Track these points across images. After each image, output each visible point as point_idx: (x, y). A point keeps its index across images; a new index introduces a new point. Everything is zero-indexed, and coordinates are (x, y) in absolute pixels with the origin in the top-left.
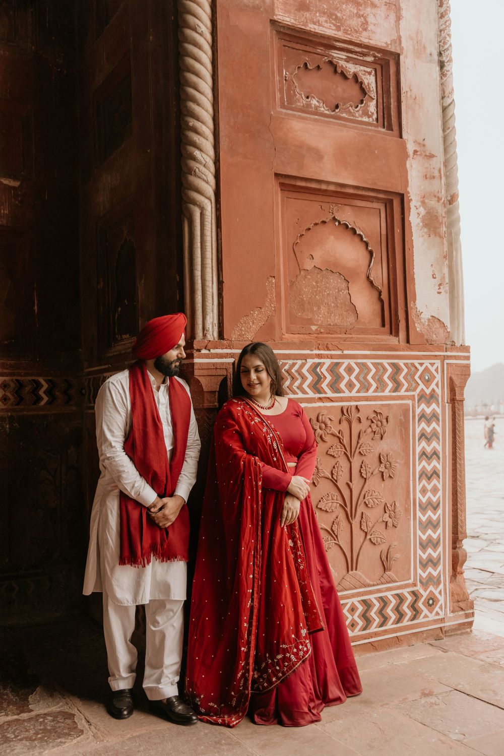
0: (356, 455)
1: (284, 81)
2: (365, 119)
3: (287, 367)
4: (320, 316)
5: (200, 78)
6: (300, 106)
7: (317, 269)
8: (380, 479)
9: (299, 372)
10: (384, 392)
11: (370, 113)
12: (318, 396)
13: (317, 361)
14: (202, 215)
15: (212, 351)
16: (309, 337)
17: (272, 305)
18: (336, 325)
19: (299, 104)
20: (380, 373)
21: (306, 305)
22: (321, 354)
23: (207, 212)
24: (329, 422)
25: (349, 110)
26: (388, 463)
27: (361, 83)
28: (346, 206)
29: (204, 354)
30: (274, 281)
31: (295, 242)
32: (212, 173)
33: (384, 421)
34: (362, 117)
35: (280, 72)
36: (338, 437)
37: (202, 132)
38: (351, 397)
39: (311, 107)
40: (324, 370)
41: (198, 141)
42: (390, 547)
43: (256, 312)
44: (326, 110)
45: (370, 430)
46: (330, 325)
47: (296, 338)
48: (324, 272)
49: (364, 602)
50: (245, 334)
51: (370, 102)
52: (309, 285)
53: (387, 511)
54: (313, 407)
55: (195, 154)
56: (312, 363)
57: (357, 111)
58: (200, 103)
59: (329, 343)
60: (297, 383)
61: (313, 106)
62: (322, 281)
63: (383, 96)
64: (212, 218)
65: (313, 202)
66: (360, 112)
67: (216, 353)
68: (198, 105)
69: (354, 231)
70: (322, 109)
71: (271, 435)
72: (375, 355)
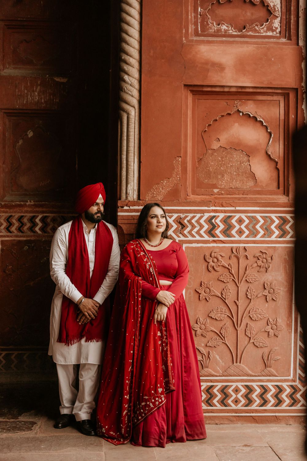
0: (242, 282)
1: (199, 16)
2: (270, 34)
3: (188, 218)
4: (224, 182)
5: (130, 26)
6: (212, 32)
7: (223, 148)
8: (265, 301)
9: (198, 221)
10: (270, 237)
11: (274, 28)
12: (212, 239)
13: (213, 214)
14: (128, 118)
15: (131, 208)
16: (210, 198)
17: (178, 176)
18: (237, 188)
19: (211, 31)
20: (268, 224)
21: (212, 174)
22: (217, 210)
23: (131, 116)
24: (220, 258)
25: (255, 28)
26: (271, 289)
27: (268, 6)
28: (248, 101)
29: (125, 209)
30: (180, 160)
31: (203, 130)
32: (136, 89)
33: (269, 259)
34: (267, 32)
35: (196, 10)
36: (227, 268)
37: (129, 63)
38: (240, 240)
39: (221, 31)
40: (218, 221)
41: (126, 69)
42: (271, 350)
43: (165, 182)
44: (234, 32)
45: (255, 265)
46: (232, 188)
47: (198, 198)
48: (229, 150)
49: (247, 387)
50: (156, 196)
51: (274, 19)
52: (215, 160)
53: (269, 324)
54: (207, 247)
55: (124, 78)
56: (208, 216)
57: (262, 28)
58: (129, 43)
59: (224, 202)
60: (196, 230)
61: (223, 30)
62: (226, 157)
63: (286, 13)
64: (135, 120)
65: (220, 100)
66: (265, 29)
67: (134, 209)
68: (128, 44)
69: (255, 118)
70: (231, 31)
71: (149, 263)
72: (264, 210)
